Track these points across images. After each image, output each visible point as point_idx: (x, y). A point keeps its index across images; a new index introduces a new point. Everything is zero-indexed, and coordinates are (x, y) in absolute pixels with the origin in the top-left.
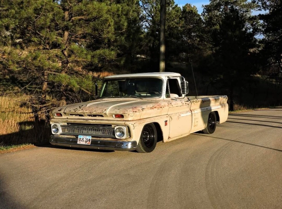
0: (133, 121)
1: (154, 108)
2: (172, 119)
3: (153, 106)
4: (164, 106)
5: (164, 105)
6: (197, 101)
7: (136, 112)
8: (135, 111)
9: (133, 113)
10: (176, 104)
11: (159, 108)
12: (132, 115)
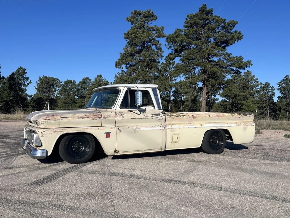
0: (45, 128)
1: (85, 118)
2: (120, 131)
3: (85, 116)
4: (105, 117)
5: (107, 116)
6: (179, 115)
7: (48, 120)
8: (48, 118)
9: (44, 120)
10: (132, 116)
11: (95, 118)
12: (43, 123)
